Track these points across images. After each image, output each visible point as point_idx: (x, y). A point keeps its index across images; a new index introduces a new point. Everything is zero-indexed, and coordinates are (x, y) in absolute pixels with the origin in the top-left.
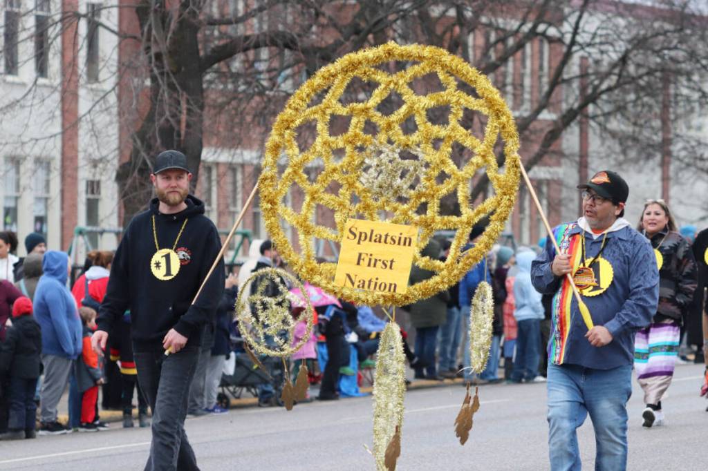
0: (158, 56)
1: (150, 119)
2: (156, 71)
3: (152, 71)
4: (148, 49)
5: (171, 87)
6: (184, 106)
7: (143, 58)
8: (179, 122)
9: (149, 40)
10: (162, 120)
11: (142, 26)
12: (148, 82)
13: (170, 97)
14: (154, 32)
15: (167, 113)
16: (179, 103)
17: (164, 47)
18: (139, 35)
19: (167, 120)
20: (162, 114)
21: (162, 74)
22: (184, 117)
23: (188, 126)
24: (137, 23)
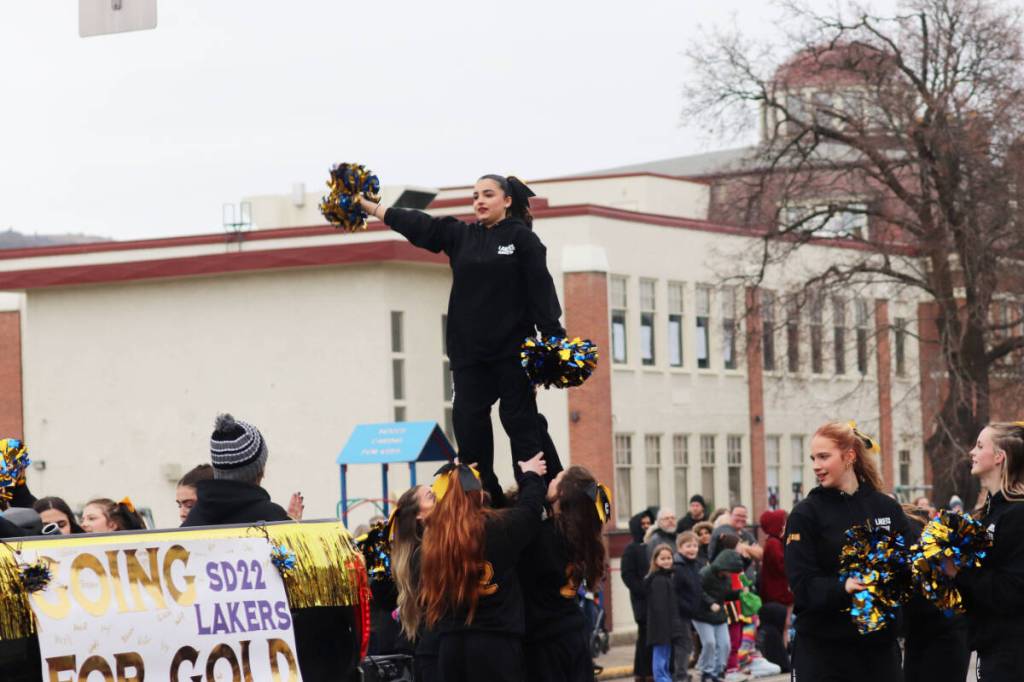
0: (954, 355)
1: (950, 402)
2: (953, 367)
3: (949, 367)
4: (946, 350)
5: (964, 377)
6: (974, 392)
7: (941, 357)
8: (971, 404)
9: (946, 343)
10: (959, 404)
11: (940, 332)
12: (947, 375)
13: (965, 385)
14: (950, 337)
15: (963, 399)
16: (970, 389)
17: (957, 348)
18: (938, 339)
19: (963, 404)
20: (958, 399)
21: (957, 369)
22: (974, 400)
23: (978, 406)
24: (936, 331)
